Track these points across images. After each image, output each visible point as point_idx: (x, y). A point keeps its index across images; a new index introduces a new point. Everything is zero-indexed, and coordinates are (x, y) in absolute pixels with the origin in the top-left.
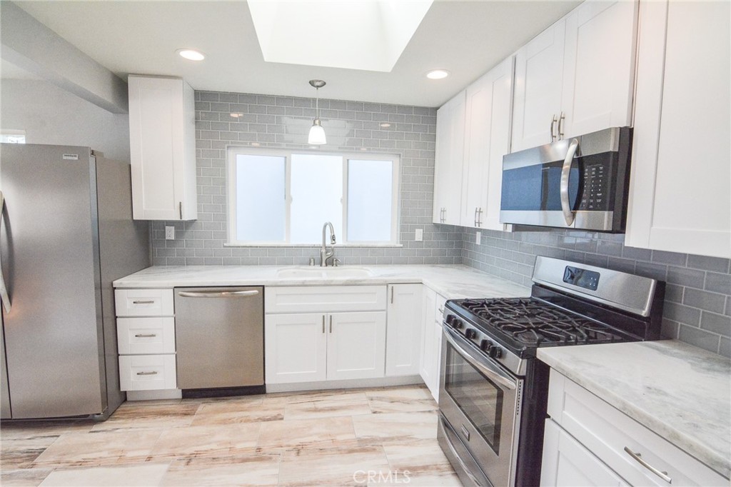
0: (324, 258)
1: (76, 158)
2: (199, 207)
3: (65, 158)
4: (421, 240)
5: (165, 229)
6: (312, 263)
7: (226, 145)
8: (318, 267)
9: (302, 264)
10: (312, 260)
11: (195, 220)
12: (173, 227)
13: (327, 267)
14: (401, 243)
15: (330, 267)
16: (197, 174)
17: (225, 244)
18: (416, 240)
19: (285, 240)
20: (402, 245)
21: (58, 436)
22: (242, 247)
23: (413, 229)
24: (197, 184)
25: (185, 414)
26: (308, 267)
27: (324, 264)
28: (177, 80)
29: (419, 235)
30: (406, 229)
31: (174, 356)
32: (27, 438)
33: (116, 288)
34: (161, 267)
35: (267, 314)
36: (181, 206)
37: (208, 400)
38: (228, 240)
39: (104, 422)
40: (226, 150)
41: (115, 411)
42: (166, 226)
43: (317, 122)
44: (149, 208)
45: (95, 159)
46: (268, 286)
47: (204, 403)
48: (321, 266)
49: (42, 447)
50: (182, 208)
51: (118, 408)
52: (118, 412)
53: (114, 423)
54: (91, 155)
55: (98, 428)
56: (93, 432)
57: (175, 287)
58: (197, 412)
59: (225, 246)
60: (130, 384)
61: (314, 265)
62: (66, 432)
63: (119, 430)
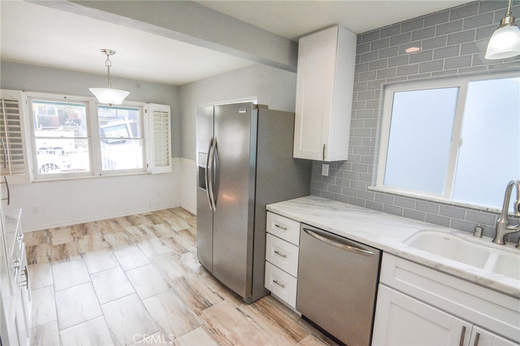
0: (503, 232)
1: (245, 112)
2: (350, 148)
3: (240, 112)
6: (479, 234)
8: (487, 241)
9: (463, 229)
10: (479, 230)
11: (345, 161)
12: (328, 165)
13: (505, 247)
15: (511, 248)
17: (369, 188)
19: (443, 193)
21: (223, 299)
22: (386, 193)
24: (351, 127)
25: (293, 337)
26: (470, 237)
27: (499, 241)
28: (333, 28)
31: (296, 280)
32: (213, 291)
33: (268, 211)
34: (317, 197)
35: (382, 284)
36: (324, 148)
37: (319, 334)
38: (373, 183)
39: (248, 306)
40: (381, 89)
41: (259, 299)
42: (323, 165)
43: (507, 20)
44: (304, 149)
45: (257, 111)
46: (386, 252)
47: (314, 335)
48: (493, 241)
49: (212, 303)
50: (325, 150)
51: (262, 298)
52: (260, 302)
53: (251, 310)
54: (253, 109)
55: (242, 307)
56: (237, 309)
57: (301, 222)
58: (302, 341)
59: (369, 190)
60: (270, 285)
61: (481, 237)
62: (229, 299)
63: (249, 319)
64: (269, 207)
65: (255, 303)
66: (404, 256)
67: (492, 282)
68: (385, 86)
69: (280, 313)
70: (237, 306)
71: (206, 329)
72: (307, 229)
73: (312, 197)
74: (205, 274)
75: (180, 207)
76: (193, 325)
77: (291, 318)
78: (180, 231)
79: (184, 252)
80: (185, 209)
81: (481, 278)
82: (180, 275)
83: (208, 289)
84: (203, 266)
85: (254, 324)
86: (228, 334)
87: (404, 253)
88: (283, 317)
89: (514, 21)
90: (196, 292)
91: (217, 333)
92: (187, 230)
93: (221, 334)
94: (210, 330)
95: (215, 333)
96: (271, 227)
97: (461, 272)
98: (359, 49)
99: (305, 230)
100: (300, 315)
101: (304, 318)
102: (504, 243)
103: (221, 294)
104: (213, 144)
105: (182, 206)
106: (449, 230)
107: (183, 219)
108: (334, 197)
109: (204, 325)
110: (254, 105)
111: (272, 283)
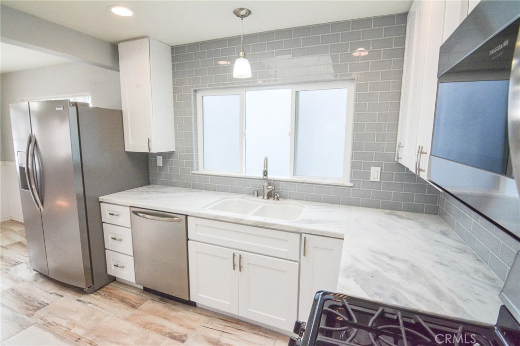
0: (266, 191)
1: (62, 109)
2: (176, 141)
3: (57, 109)
4: (378, 180)
5: (156, 158)
6: (256, 195)
7: (192, 90)
10: (256, 192)
11: (174, 151)
12: (161, 157)
13: (268, 201)
14: (351, 181)
15: (271, 200)
16: (174, 116)
17: (193, 172)
18: (372, 179)
20: (352, 185)
21: (62, 296)
22: (204, 175)
23: (368, 167)
24: (175, 123)
25: (133, 306)
26: (252, 198)
27: (266, 197)
28: (144, 39)
29: (375, 174)
30: (358, 167)
31: (133, 258)
32: (50, 292)
33: (102, 202)
34: (155, 186)
35: (191, 240)
36: (149, 141)
37: (156, 297)
38: (195, 168)
39: (90, 295)
40: (192, 93)
41: (103, 287)
42: (158, 157)
43: (241, 54)
44: (134, 143)
45: (75, 108)
46: (190, 216)
47: (152, 300)
48: (263, 198)
49: (48, 302)
50: (150, 143)
51: (107, 284)
52: (104, 289)
53: (93, 298)
54: (70, 106)
55: (84, 298)
56: (78, 300)
57: (131, 207)
58: (141, 307)
59: (192, 174)
60: (112, 271)
61: (258, 196)
62: (68, 294)
63: (90, 305)
64: (101, 198)
65: (98, 291)
66: (199, 216)
67: (242, 220)
68: (195, 91)
69: (123, 292)
70: (77, 298)
71: (39, 326)
72: (137, 212)
73: (151, 186)
74: (41, 280)
75: (11, 220)
76: (23, 326)
77: (134, 293)
78: (10, 245)
79: (15, 265)
80: (17, 222)
81: (237, 219)
82: (7, 287)
83: (44, 292)
84: (40, 273)
85: (95, 307)
86: (64, 323)
87: (198, 214)
88: (126, 295)
89: (245, 55)
90: (28, 298)
91: (52, 325)
92: (19, 243)
93: (57, 325)
94: (44, 325)
95: (50, 326)
96: (106, 217)
97: (227, 218)
98: (174, 59)
99: (133, 212)
100: (142, 288)
101: (146, 290)
102: (268, 198)
103: (60, 292)
104: (32, 141)
105: (13, 219)
106: (240, 196)
107: (15, 232)
108: (169, 183)
109: (36, 323)
110: (70, 103)
111: (113, 268)
